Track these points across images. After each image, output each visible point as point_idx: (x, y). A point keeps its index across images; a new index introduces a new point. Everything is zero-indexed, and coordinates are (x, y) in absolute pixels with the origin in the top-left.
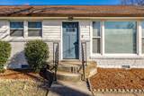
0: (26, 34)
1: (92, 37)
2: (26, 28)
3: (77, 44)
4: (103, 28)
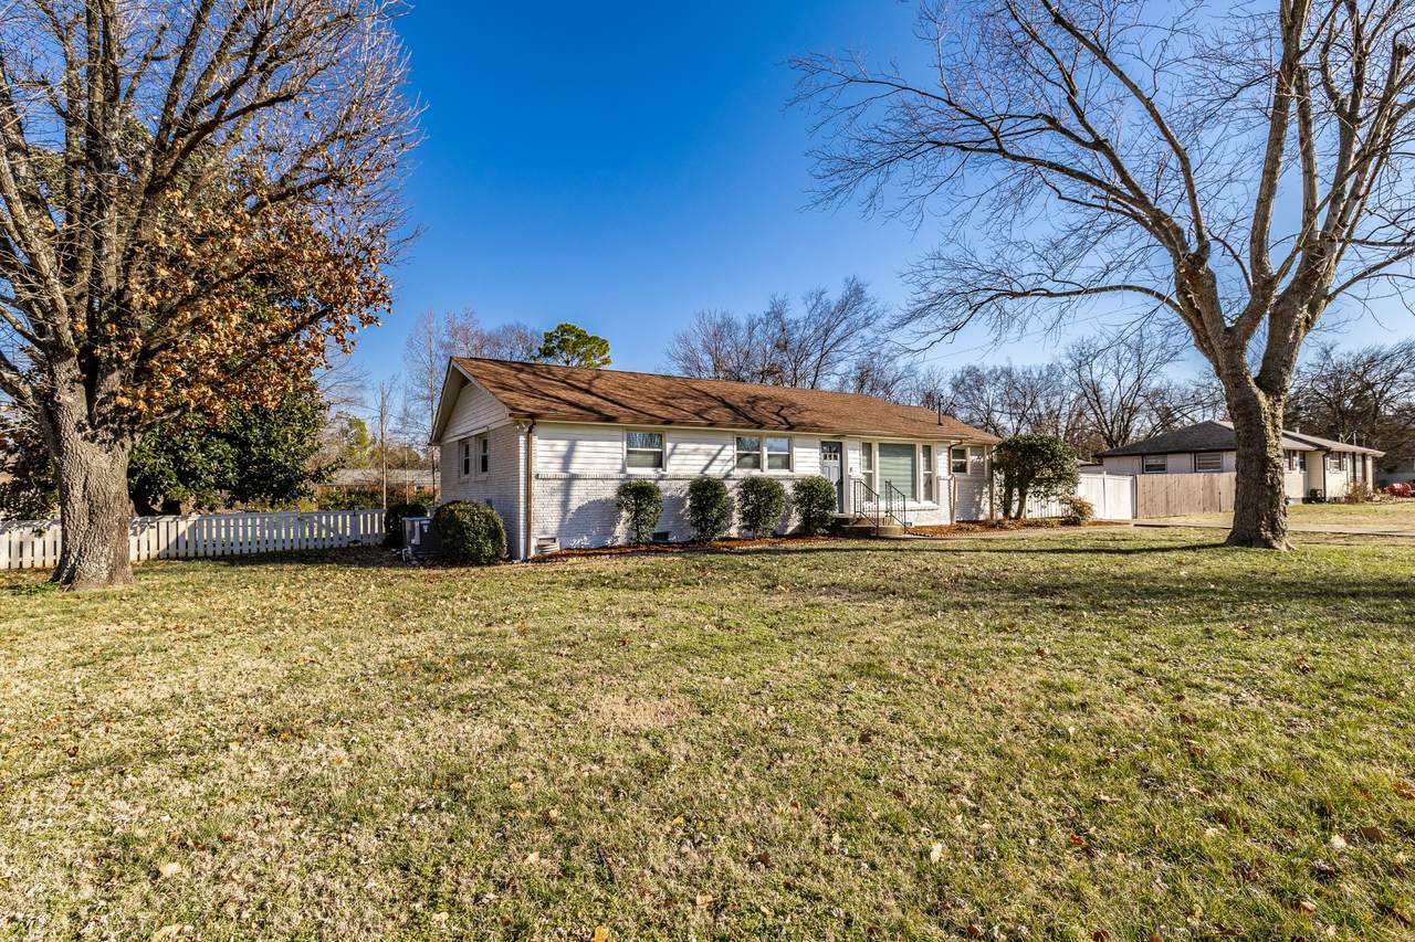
1: (860, 470)
3: (840, 483)
4: (877, 453)
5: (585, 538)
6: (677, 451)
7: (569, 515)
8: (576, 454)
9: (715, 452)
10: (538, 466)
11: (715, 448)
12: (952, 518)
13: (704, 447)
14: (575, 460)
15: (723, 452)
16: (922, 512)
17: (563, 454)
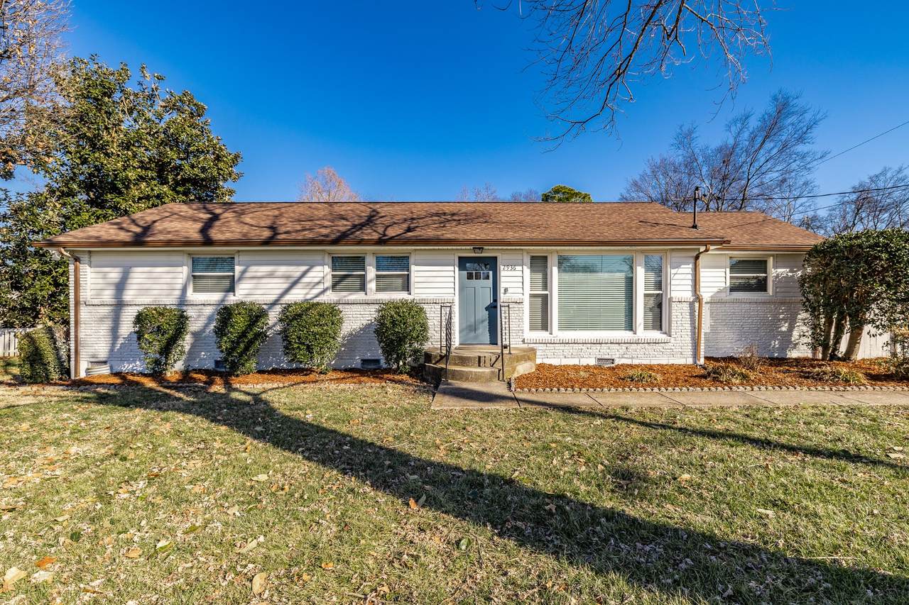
0: (372, 286)
1: (528, 291)
2: (371, 272)
3: (493, 308)
4: (555, 269)
5: (138, 363)
6: (248, 275)
7: (121, 341)
8: (130, 281)
9: (298, 274)
10: (87, 293)
11: (296, 271)
12: (696, 355)
13: (283, 269)
14: (129, 287)
15: (310, 274)
16: (634, 346)
17: (117, 280)
